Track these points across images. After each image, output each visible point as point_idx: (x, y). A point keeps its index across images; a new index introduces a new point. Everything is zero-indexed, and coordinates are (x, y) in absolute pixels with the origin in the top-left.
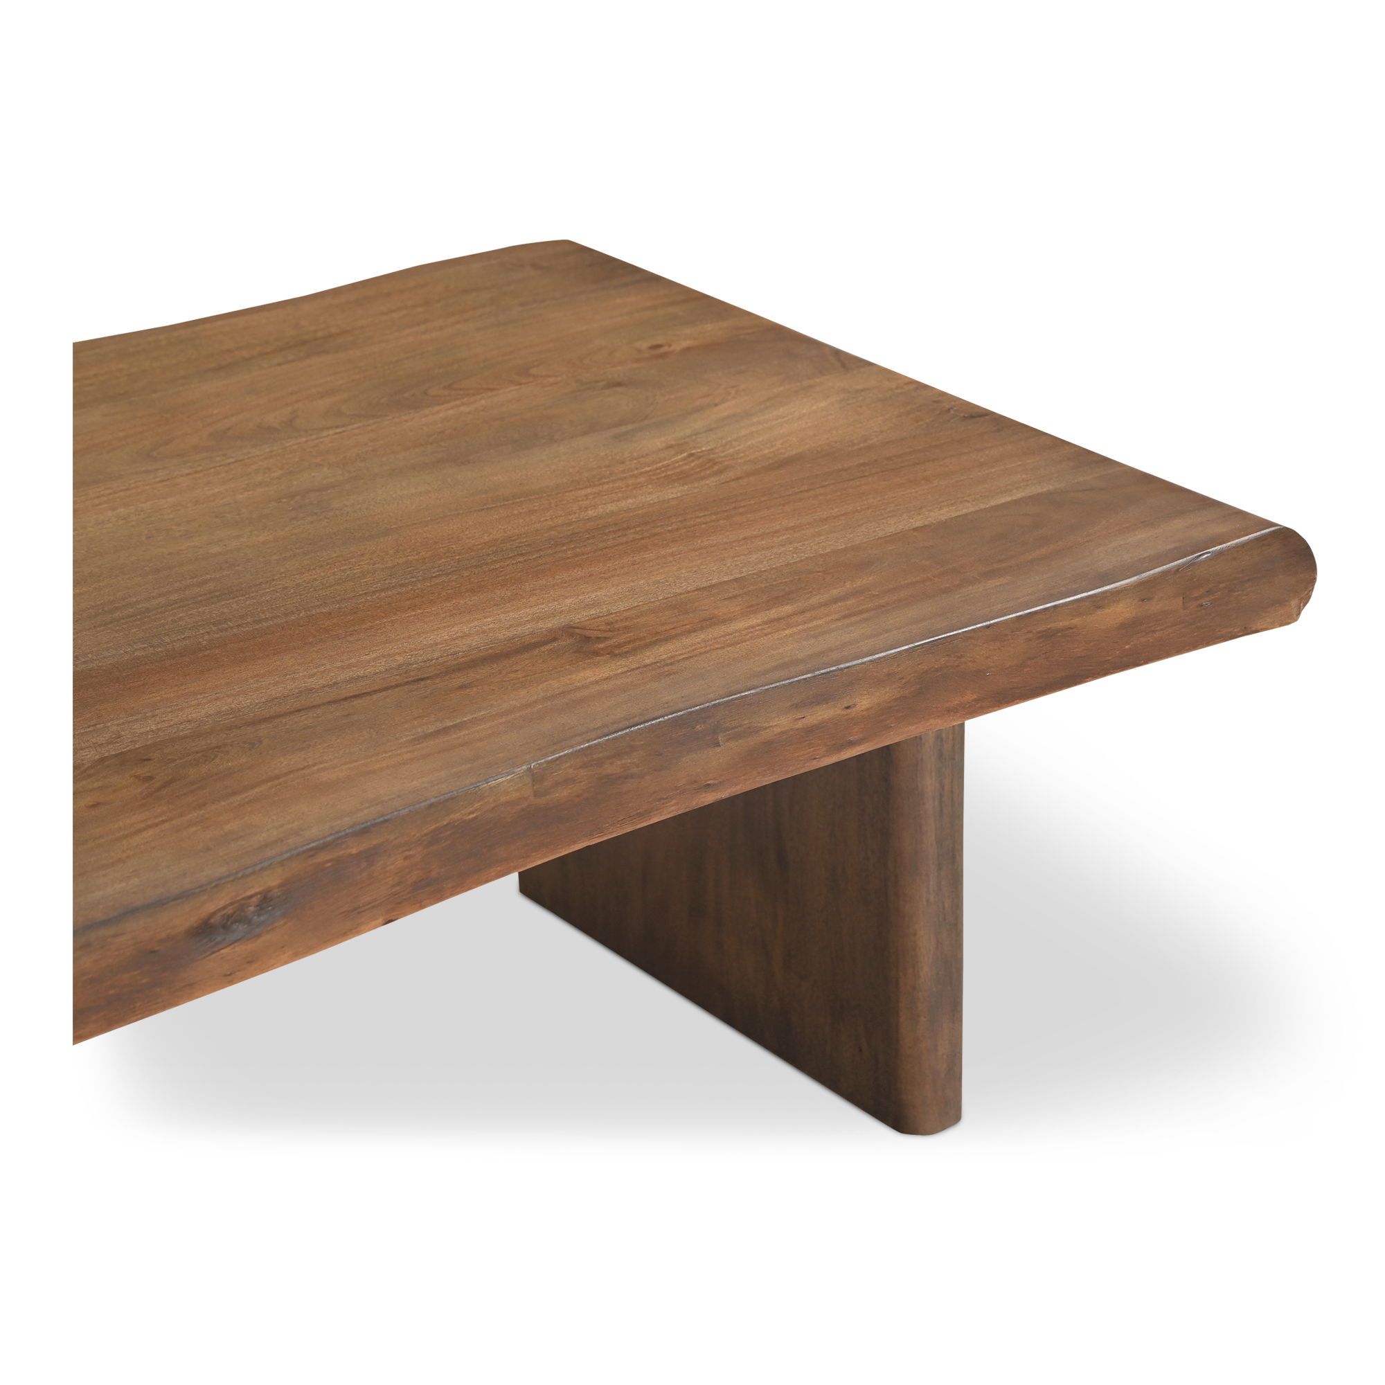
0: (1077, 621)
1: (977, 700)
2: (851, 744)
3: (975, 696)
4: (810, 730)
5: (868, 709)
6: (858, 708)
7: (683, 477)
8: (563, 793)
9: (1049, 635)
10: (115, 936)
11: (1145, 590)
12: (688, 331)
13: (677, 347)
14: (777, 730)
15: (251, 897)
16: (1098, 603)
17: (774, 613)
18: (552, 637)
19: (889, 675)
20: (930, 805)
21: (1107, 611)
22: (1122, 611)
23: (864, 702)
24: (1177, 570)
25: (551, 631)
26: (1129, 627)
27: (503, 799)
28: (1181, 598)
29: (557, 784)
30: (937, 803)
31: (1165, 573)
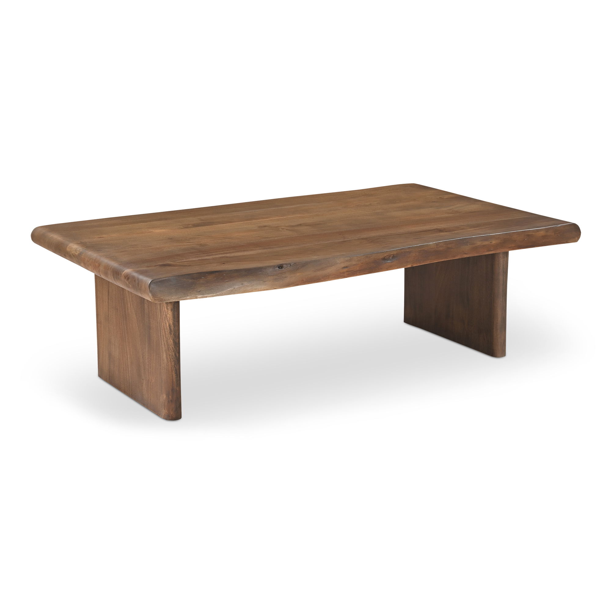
0: (533, 234)
1: (515, 247)
2: (491, 251)
3: (514, 245)
4: (484, 246)
5: (494, 244)
6: (492, 243)
7: (451, 213)
8: (441, 249)
9: (528, 235)
10: (371, 256)
11: (547, 230)
12: (447, 196)
13: (445, 198)
14: (478, 244)
15: (392, 255)
16: (538, 231)
17: (475, 228)
18: (434, 230)
19: (498, 238)
20: (501, 282)
21: (539, 233)
22: (542, 233)
23: (494, 242)
24: (553, 227)
25: (433, 229)
26: (544, 237)
27: (431, 247)
28: (554, 233)
29: (440, 247)
30: (503, 282)
31: (551, 227)
